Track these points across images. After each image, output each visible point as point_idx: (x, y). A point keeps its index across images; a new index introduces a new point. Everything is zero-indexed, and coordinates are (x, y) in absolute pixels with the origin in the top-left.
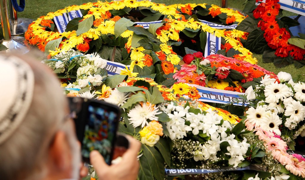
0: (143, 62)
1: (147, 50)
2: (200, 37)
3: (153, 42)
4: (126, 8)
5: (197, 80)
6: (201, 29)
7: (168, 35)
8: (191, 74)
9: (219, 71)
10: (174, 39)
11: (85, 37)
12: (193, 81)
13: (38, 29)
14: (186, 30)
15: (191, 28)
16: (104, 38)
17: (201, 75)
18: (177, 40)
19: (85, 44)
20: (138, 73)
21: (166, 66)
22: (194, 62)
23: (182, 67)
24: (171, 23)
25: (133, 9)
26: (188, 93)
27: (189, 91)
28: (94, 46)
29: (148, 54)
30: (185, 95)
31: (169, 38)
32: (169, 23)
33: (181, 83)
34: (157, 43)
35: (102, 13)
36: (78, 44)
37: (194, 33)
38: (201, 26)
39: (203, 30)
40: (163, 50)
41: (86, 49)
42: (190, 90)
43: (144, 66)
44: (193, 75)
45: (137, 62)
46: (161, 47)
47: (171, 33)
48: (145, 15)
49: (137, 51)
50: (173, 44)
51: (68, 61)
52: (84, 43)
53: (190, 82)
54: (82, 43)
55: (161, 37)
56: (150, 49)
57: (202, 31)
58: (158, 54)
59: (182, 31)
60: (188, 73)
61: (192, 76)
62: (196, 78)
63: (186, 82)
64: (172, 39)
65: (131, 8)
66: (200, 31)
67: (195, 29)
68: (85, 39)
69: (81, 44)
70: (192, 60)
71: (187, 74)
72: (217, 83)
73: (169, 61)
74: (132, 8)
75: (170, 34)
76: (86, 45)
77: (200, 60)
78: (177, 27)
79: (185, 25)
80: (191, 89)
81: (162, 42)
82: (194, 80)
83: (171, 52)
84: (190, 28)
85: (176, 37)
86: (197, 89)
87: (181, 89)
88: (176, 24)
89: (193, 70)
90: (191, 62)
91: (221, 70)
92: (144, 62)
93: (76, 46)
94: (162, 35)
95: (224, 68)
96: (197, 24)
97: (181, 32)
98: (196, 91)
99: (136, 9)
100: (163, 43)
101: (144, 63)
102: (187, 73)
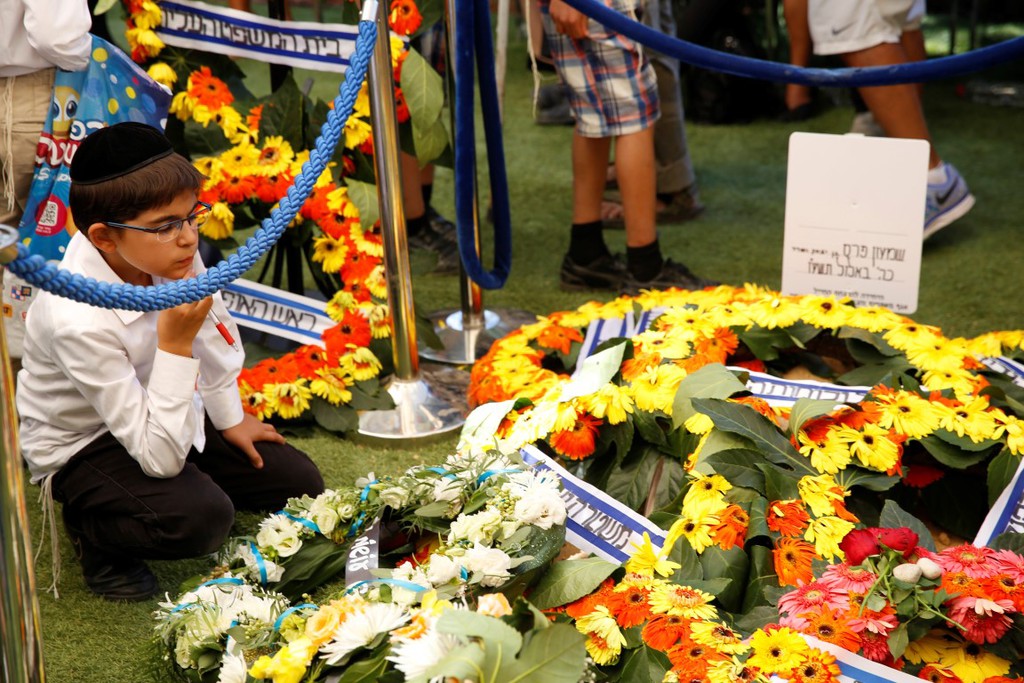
0: (709, 528)
1: (739, 490)
2: (989, 469)
3: (778, 464)
4: (799, 324)
5: (852, 628)
6: (1003, 441)
7: (854, 448)
8: (842, 604)
9: (963, 611)
10: (874, 464)
11: (581, 409)
12: (837, 631)
13: (514, 356)
14: (939, 438)
15: (961, 434)
16: (642, 421)
17: (876, 616)
18: (883, 469)
19: (578, 434)
20: (678, 566)
21: (789, 557)
22: (876, 562)
23: (827, 570)
24: (888, 403)
25: (826, 332)
26: (793, 669)
27: (798, 665)
28: (613, 443)
29: (740, 504)
30: (778, 674)
31: (855, 457)
32: (882, 405)
33: (787, 629)
34: (792, 469)
35: (700, 332)
36: (559, 430)
37: (969, 454)
38: (1006, 434)
39: (1008, 448)
40: (805, 500)
41: (583, 449)
42: (804, 659)
43: (710, 542)
44: (848, 608)
45: (690, 527)
46: (801, 486)
47: (869, 440)
48: (857, 358)
49: (709, 487)
50: (859, 480)
51: (472, 485)
52: (577, 428)
53: (826, 631)
54: (571, 429)
55: (817, 451)
56: (752, 488)
57: (1004, 449)
58: (782, 508)
59: (919, 438)
60: (833, 599)
61: (841, 612)
62: (851, 622)
63: (807, 632)
64: (865, 464)
65: (817, 326)
66: (996, 449)
67: (975, 439)
68: (579, 416)
69: (565, 433)
70: (867, 555)
71: (826, 602)
72: (961, 654)
73: (812, 541)
74: (821, 327)
75: (860, 445)
76: (585, 436)
77: (899, 561)
78: (903, 421)
79: (941, 420)
80: (811, 657)
81: (815, 469)
82: (844, 629)
83: (833, 510)
84: (955, 432)
85: (884, 457)
86: (836, 662)
87: (775, 653)
88: (905, 409)
89: (856, 589)
90: (863, 559)
91: (971, 611)
92: (710, 531)
93: (549, 434)
94: (826, 443)
95: (984, 606)
96: (996, 421)
97: (915, 443)
98: (832, 669)
99: (833, 333)
100: (821, 471)
101: (713, 534)
102: (826, 599)
